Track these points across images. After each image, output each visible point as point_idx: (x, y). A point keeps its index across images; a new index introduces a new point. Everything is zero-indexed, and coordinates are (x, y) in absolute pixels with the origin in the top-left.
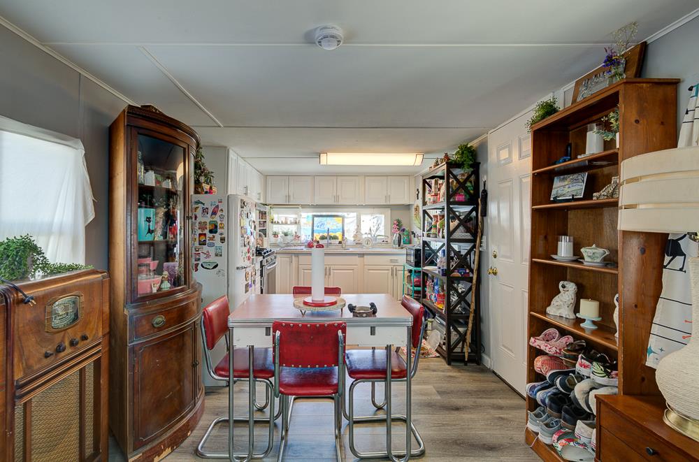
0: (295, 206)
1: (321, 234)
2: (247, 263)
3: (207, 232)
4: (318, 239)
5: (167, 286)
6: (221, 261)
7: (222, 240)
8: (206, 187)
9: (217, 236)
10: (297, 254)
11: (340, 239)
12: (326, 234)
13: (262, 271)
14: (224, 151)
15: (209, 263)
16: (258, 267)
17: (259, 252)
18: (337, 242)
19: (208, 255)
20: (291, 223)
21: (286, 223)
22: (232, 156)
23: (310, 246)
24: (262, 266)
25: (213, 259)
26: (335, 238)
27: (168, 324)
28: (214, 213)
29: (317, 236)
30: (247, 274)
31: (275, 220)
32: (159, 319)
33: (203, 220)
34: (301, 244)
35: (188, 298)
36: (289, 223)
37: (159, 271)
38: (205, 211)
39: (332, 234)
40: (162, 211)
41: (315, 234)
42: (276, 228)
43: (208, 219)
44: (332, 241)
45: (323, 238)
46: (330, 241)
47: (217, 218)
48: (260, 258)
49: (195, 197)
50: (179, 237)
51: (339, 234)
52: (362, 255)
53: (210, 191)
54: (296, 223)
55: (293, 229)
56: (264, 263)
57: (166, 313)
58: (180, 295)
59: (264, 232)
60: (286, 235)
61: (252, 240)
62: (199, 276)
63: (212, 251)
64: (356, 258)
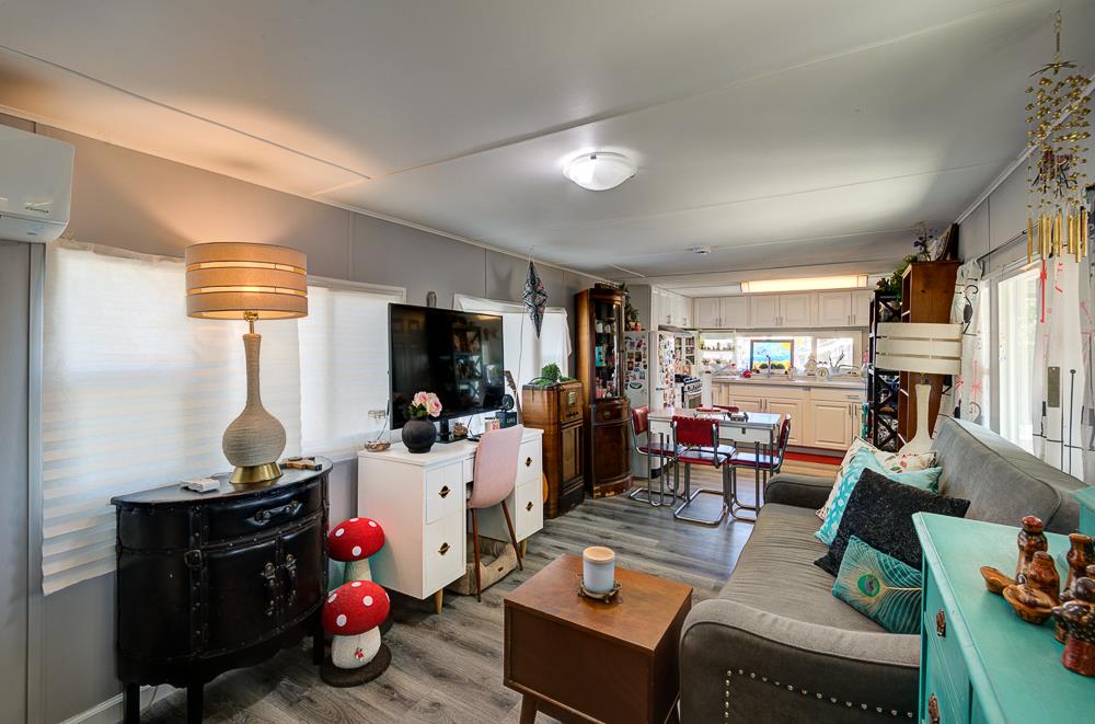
0: (729, 330)
1: (762, 362)
2: (665, 386)
3: (634, 360)
4: (758, 368)
5: (609, 395)
6: (644, 383)
7: (645, 367)
8: (633, 324)
9: (641, 364)
10: (727, 384)
11: (787, 369)
12: (767, 363)
13: (683, 397)
14: (647, 289)
15: (636, 384)
16: (678, 392)
17: (679, 378)
18: (783, 371)
19: (635, 378)
20: (724, 349)
21: (718, 349)
22: (654, 291)
23: (746, 374)
24: (683, 392)
25: (638, 381)
26: (780, 367)
27: (611, 418)
28: (639, 346)
29: (757, 365)
30: (665, 396)
31: (706, 345)
32: (607, 413)
33: (631, 351)
34: (738, 373)
35: (622, 404)
36: (721, 348)
37: (605, 386)
38: (632, 344)
39: (777, 363)
40: (605, 346)
41: (755, 362)
42: (707, 355)
43: (634, 350)
44: (776, 371)
45: (764, 367)
46: (771, 371)
47: (641, 350)
48: (682, 384)
49: (625, 334)
50: (617, 363)
51: (786, 363)
52: (808, 388)
53: (635, 329)
54: (730, 349)
55: (727, 357)
56: (686, 389)
57: (611, 411)
58: (617, 402)
59: (692, 359)
60: (718, 362)
61: (671, 367)
62: (629, 392)
63: (637, 375)
64: (801, 390)
